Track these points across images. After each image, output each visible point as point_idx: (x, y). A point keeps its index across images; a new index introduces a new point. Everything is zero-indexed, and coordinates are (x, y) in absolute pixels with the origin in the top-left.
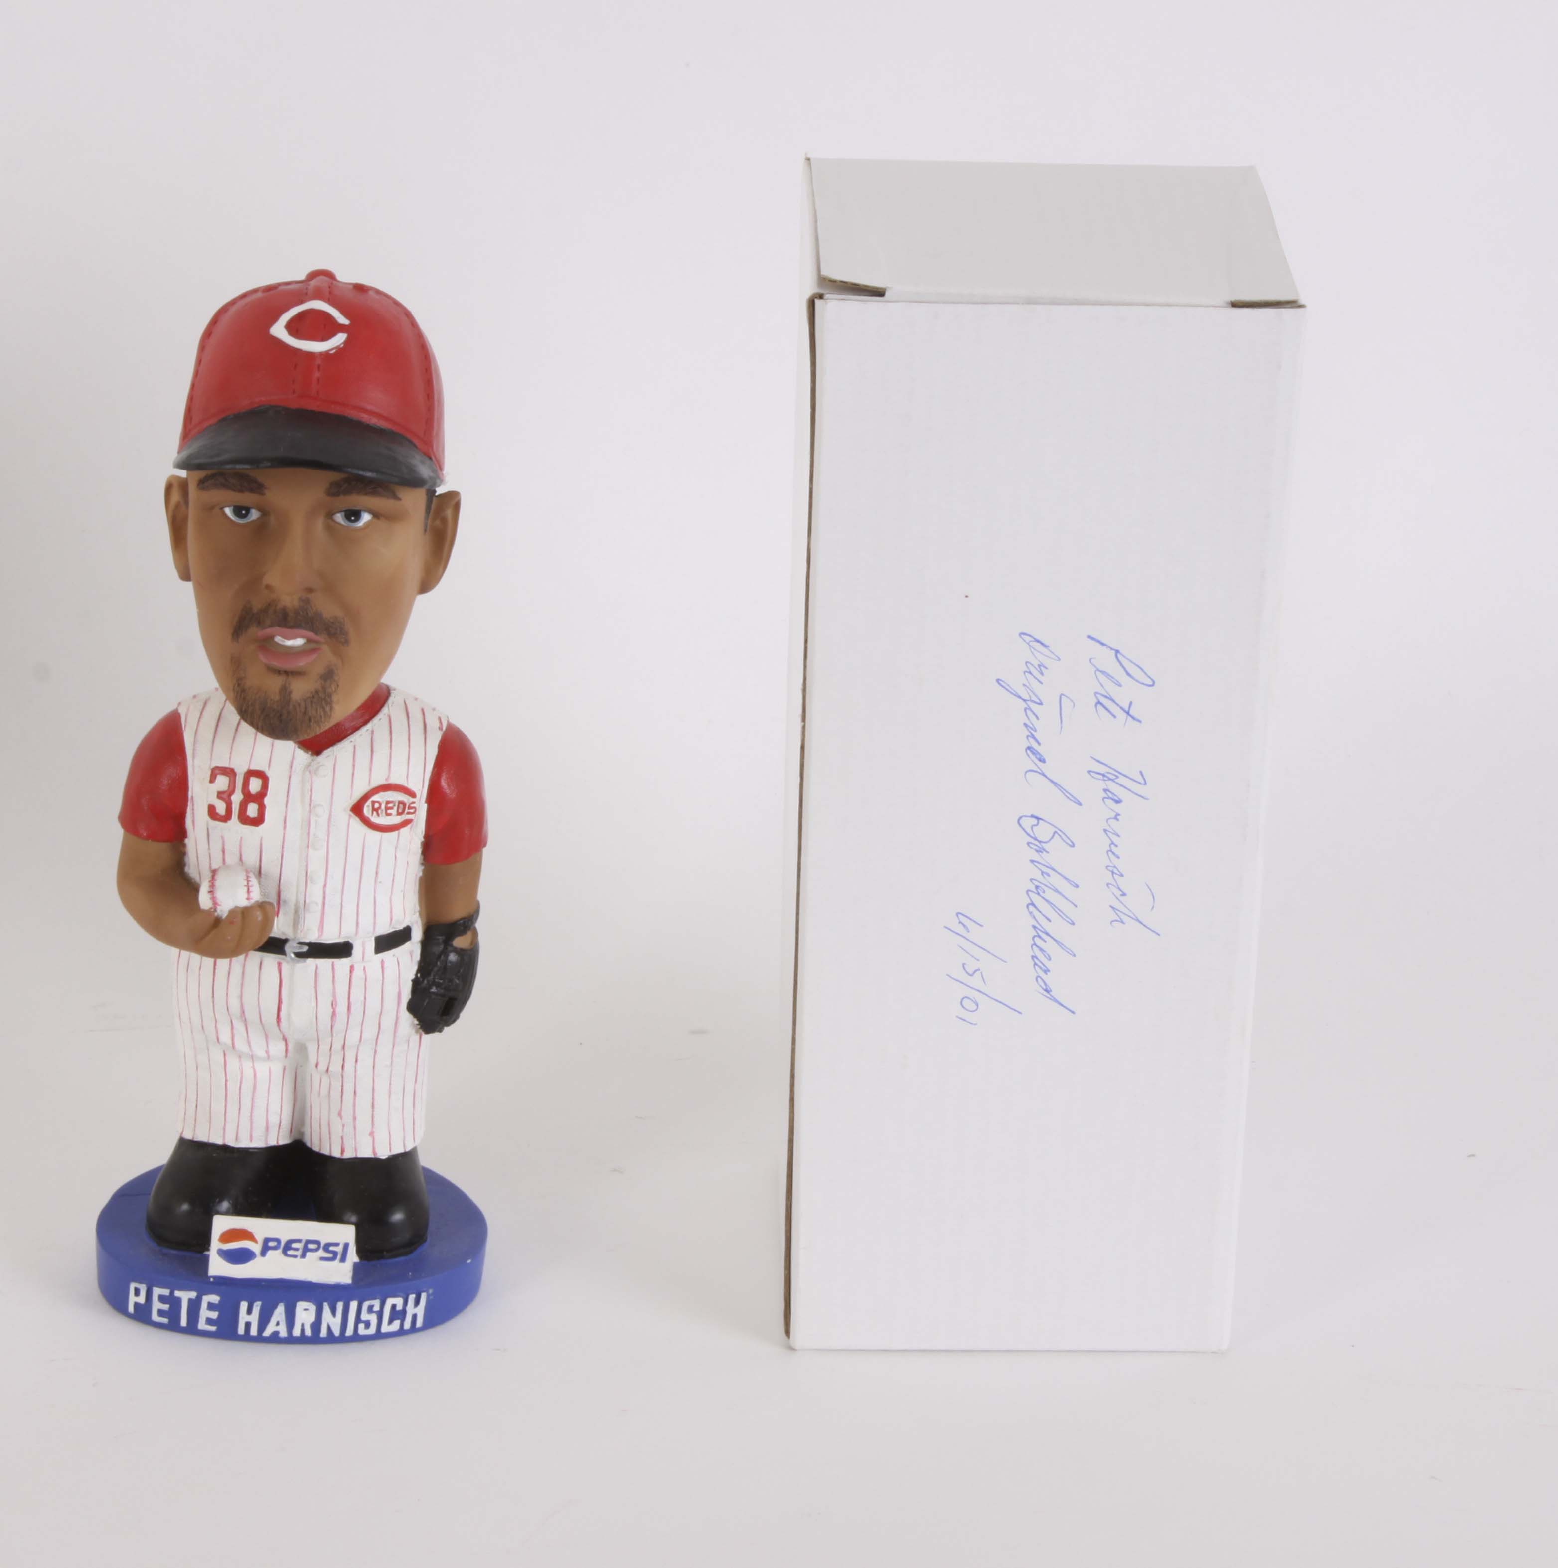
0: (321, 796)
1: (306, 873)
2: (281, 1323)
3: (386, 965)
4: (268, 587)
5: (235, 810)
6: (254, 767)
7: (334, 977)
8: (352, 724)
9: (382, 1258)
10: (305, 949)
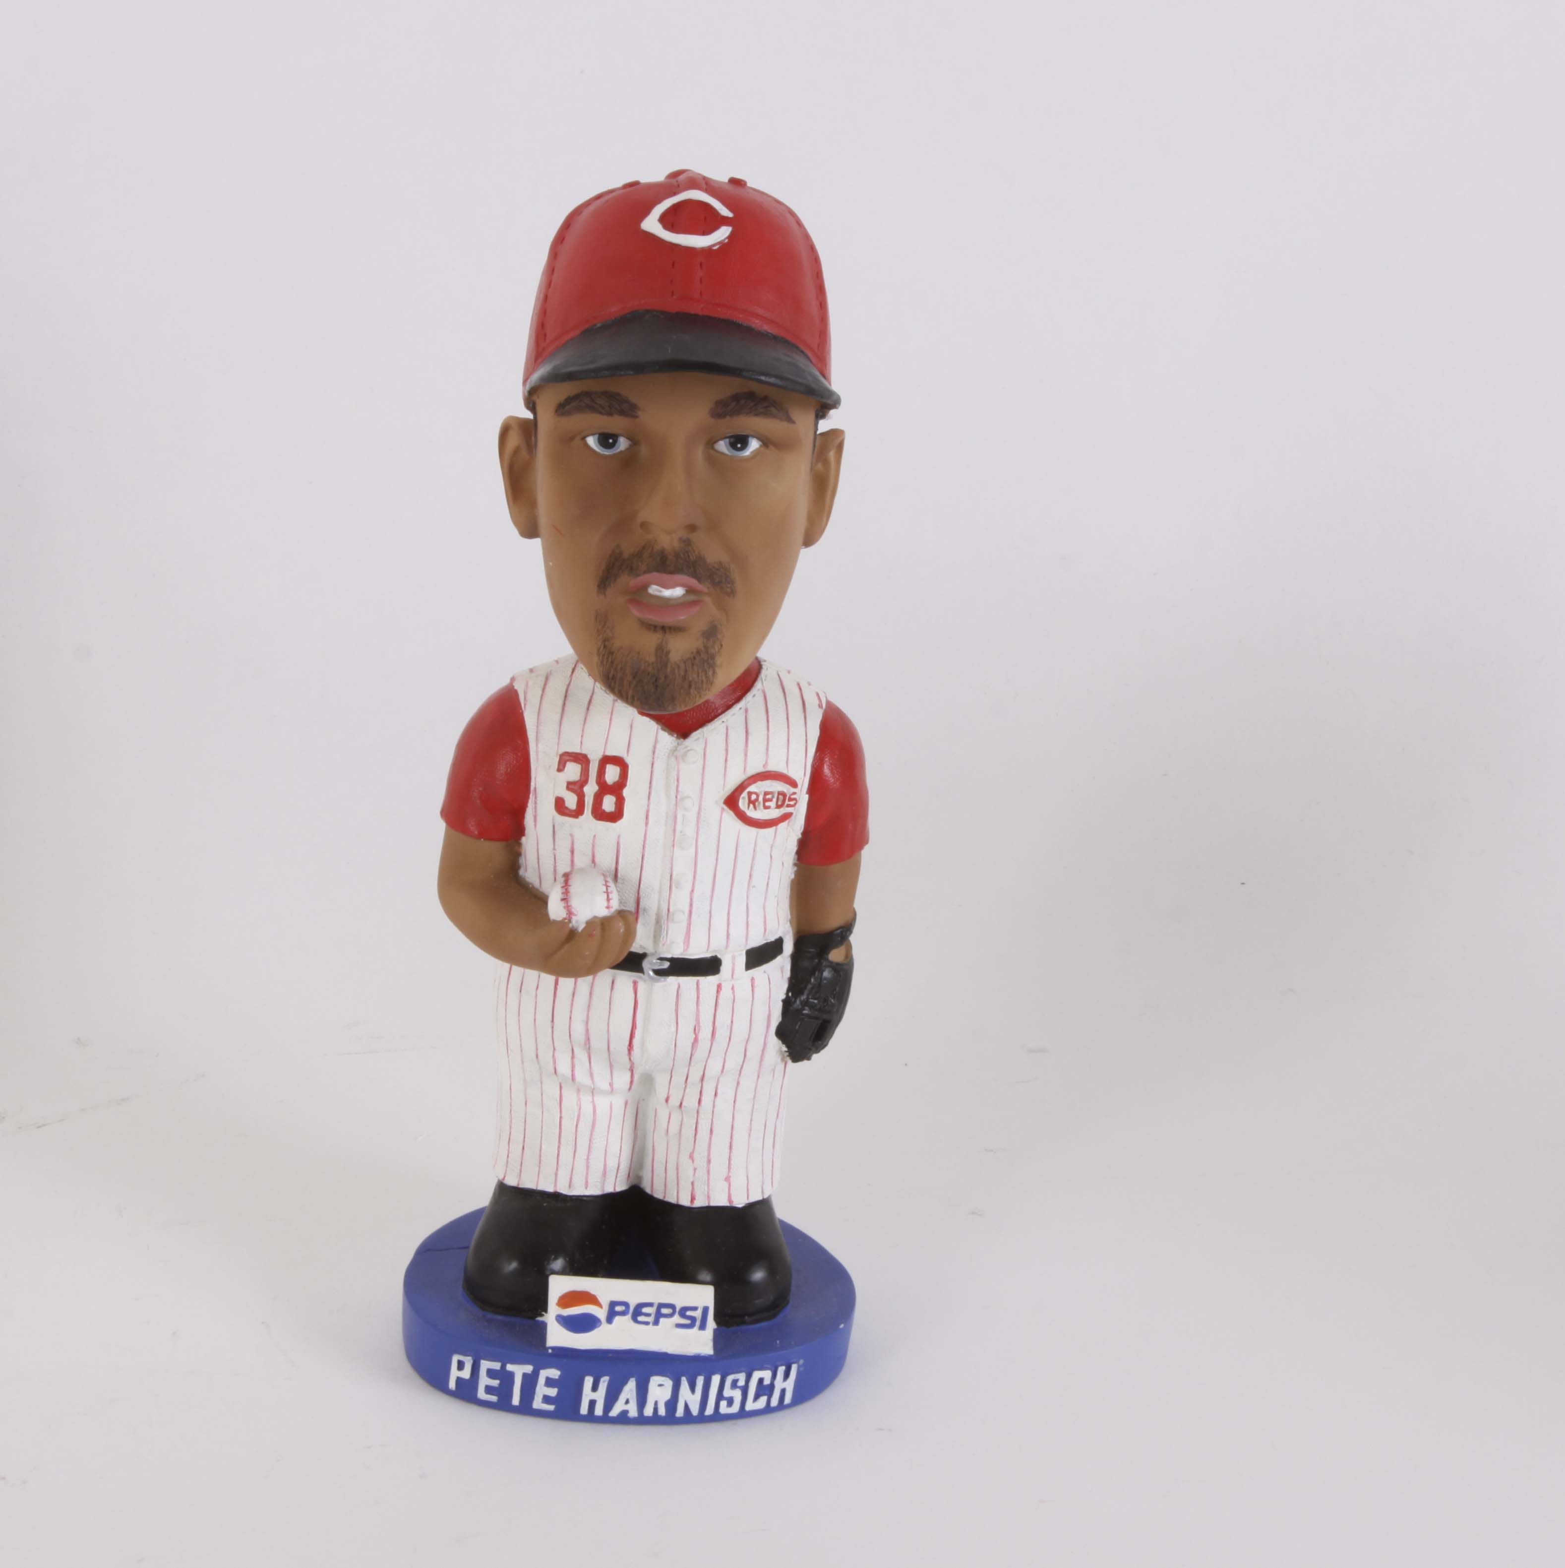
0: (689, 788)
1: (671, 876)
2: (631, 1401)
3: (757, 983)
4: (644, 525)
5: (588, 802)
6: (610, 752)
7: (698, 998)
8: (722, 702)
9: (744, 1323)
10: (666, 965)
